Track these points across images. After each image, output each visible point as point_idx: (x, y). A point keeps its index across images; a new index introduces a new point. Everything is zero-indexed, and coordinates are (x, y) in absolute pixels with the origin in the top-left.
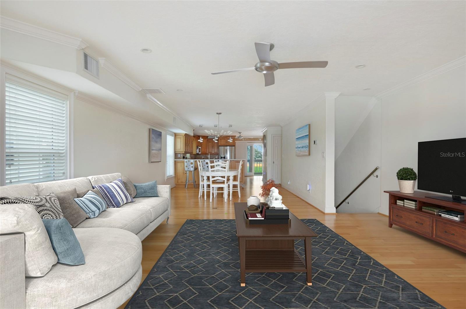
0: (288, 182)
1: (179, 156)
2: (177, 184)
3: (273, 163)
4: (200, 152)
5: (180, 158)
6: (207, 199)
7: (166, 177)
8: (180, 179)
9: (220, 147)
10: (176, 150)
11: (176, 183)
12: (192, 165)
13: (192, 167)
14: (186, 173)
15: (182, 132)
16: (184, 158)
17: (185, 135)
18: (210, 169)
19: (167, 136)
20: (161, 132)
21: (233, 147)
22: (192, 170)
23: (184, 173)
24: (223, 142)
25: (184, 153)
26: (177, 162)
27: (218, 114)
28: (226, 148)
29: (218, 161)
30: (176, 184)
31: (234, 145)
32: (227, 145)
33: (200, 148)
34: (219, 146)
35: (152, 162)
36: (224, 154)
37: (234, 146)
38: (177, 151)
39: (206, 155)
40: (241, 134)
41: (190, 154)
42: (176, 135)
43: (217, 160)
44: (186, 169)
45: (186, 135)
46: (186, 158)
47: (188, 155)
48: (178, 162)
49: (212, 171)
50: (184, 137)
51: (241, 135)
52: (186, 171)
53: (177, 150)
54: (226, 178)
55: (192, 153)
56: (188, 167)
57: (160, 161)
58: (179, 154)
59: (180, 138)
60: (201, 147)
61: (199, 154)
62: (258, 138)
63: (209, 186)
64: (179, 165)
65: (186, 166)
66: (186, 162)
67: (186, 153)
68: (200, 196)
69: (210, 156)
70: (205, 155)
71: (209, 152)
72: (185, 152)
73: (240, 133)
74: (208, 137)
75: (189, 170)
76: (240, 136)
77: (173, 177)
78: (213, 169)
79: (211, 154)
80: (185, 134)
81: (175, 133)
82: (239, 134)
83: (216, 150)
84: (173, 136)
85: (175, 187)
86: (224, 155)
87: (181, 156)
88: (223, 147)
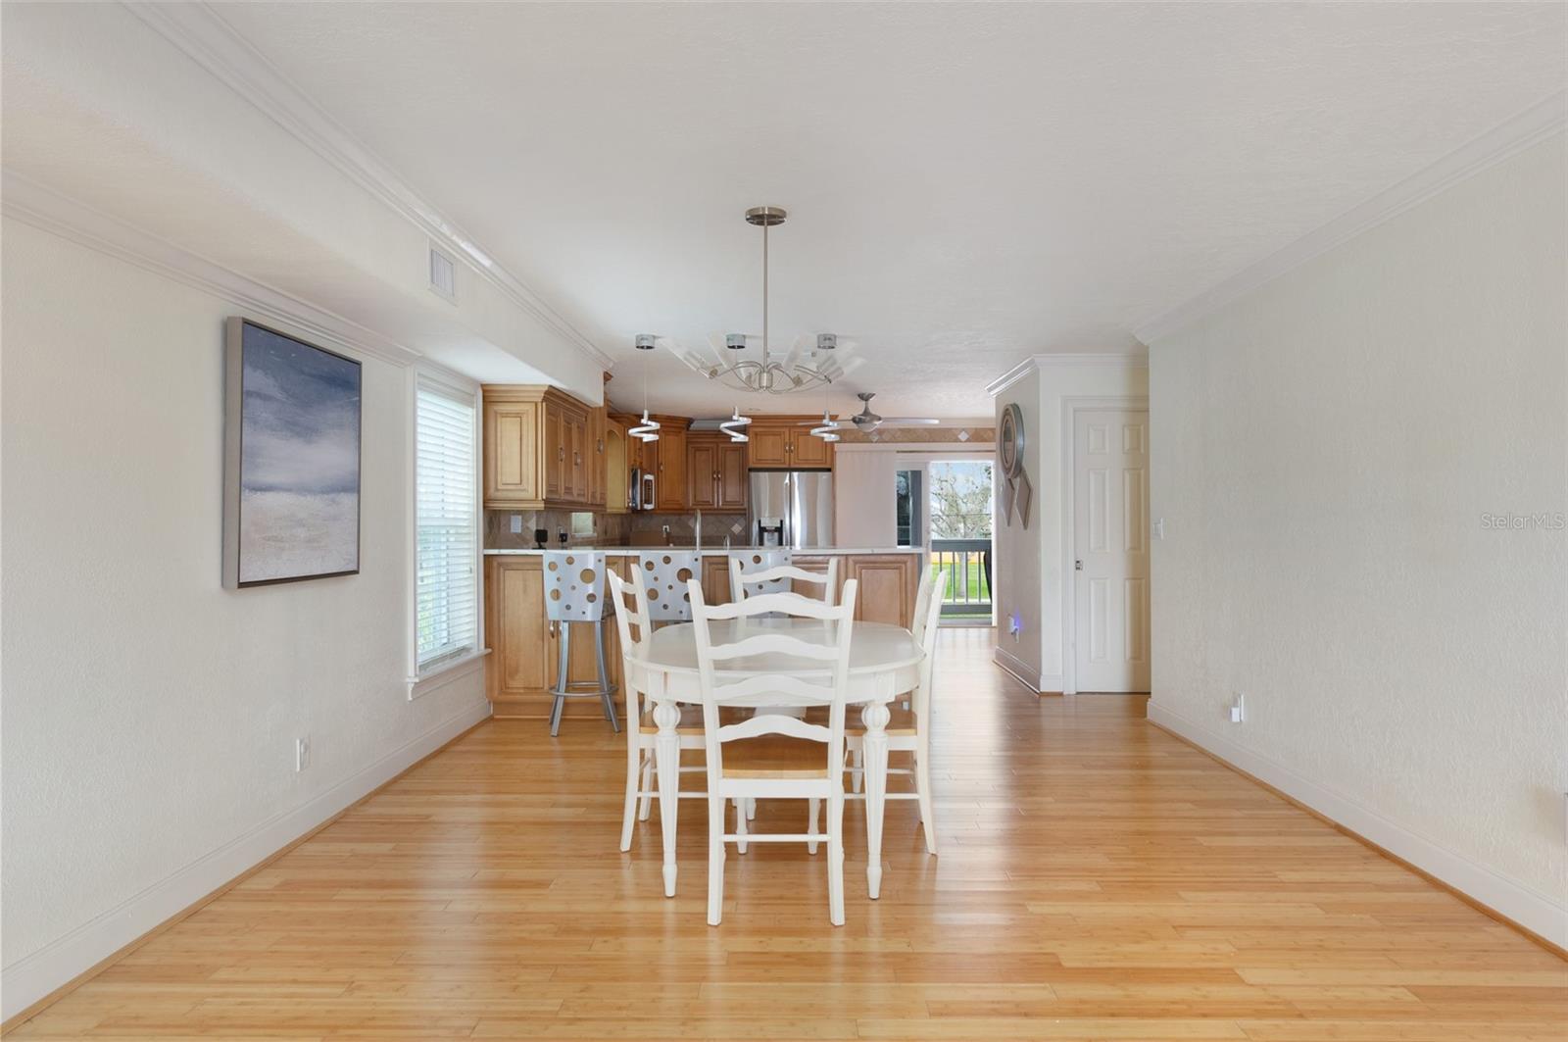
0: (1235, 711)
1: (516, 525)
2: (503, 698)
3: (1077, 568)
4: (648, 502)
5: (518, 541)
6: (686, 864)
7: (411, 670)
8: (517, 671)
9: (753, 474)
10: (492, 492)
11: (496, 693)
12: (590, 589)
13: (591, 598)
14: (556, 634)
15: (528, 376)
16: (541, 538)
17: (545, 399)
18: (707, 651)
19: (420, 395)
20: (358, 364)
21: (824, 476)
22: (589, 618)
23: (547, 636)
24: (769, 449)
25: (541, 506)
26: (500, 565)
27: (758, 218)
28: (787, 481)
29: (757, 559)
30: (497, 704)
31: (828, 466)
32: (793, 466)
33: (648, 482)
34: (750, 470)
35: (242, 585)
36: (775, 511)
37: (829, 470)
38: (499, 495)
39: (683, 517)
40: (874, 405)
41: (595, 512)
42: (490, 398)
43: (748, 554)
44: (554, 610)
45: (554, 398)
46: (564, 540)
47: (583, 522)
48: (507, 567)
49: (721, 665)
50: (542, 408)
51: (872, 411)
52: (556, 624)
53: (497, 490)
54: (838, 717)
55: (603, 506)
56: (563, 601)
57: (352, 567)
58: (519, 512)
59: (519, 415)
60: (658, 474)
61: (643, 510)
62: (951, 429)
63: (694, 781)
64: (512, 583)
65: (556, 595)
66: (553, 566)
67: (558, 506)
68: (637, 824)
69: (702, 527)
70: (674, 519)
71: (697, 503)
72: (546, 501)
73: (865, 398)
74: (689, 421)
75: (574, 616)
76: (866, 413)
77: (474, 661)
78: (726, 651)
79: (709, 512)
80: (546, 393)
81: (482, 385)
82: (864, 402)
83: (733, 492)
84: (470, 404)
85: (490, 719)
86: (772, 515)
87: (525, 528)
88: (767, 474)
